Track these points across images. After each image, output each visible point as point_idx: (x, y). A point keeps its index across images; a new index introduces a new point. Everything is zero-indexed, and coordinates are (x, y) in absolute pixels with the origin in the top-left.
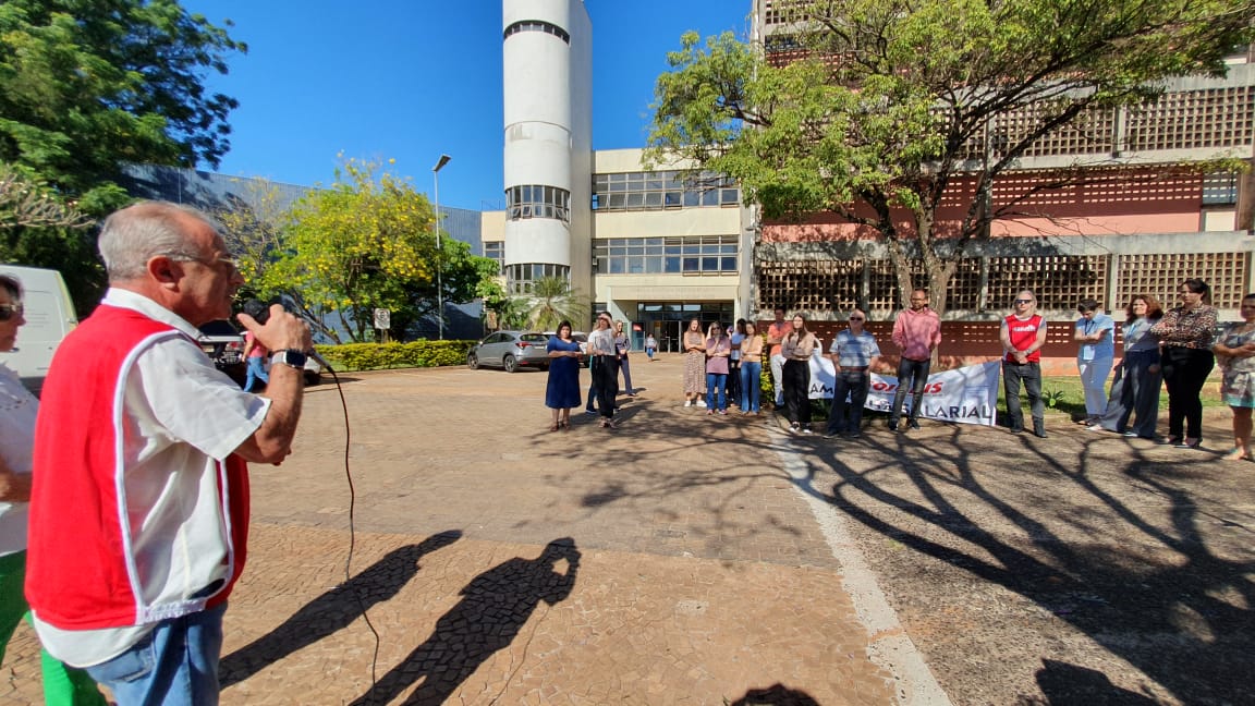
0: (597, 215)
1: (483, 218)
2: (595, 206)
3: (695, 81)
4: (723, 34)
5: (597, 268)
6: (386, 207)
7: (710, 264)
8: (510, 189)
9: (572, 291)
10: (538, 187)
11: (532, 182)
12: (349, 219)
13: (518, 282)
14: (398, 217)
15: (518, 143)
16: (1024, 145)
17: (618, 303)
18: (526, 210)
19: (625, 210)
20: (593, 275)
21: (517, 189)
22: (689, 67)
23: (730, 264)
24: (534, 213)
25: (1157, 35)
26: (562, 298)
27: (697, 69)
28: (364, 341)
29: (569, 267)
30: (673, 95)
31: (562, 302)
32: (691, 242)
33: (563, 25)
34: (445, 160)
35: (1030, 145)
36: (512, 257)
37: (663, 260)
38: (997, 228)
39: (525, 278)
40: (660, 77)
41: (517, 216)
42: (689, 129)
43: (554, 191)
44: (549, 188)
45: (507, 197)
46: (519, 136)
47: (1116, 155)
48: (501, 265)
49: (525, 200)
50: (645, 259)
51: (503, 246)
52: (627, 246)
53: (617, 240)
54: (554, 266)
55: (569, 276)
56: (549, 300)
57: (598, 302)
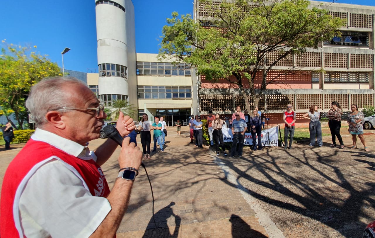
0: (138, 77)
1: (88, 75)
2: (138, 73)
3: (178, 30)
4: (187, 15)
5: (140, 96)
6: (34, 68)
7: (182, 95)
8: (100, 65)
9: (130, 105)
10: (113, 65)
11: (111, 62)
12: (10, 72)
13: (105, 101)
14: (41, 72)
15: (104, 47)
16: (275, 63)
17: (149, 109)
18: (108, 73)
19: (150, 75)
20: (138, 99)
21: (104, 65)
22: (175, 25)
23: (189, 96)
24: (112, 74)
25: (306, 35)
26: (126, 108)
27: (178, 26)
28: (22, 129)
29: (128, 96)
30: (170, 34)
31: (126, 109)
32: (175, 88)
33: (122, 5)
34: (67, 50)
35: (276, 63)
36: (102, 92)
37: (165, 94)
38: (269, 87)
39: (109, 100)
40: (164, 27)
41: (104, 75)
42: (177, 46)
43: (120, 66)
44: (118, 66)
45: (99, 68)
46: (104, 44)
47: (294, 67)
48: (97, 94)
49: (107, 69)
50: (158, 94)
51: (98, 87)
52: (151, 88)
53: (147, 86)
54: (122, 95)
55: (128, 99)
56: (120, 109)
57: (140, 109)
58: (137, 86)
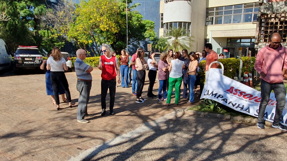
1: (160, 3)
13: (167, 31)
20: (206, 25)
29: (190, 23)
37: (243, 16)
39: (170, 29)
50: (233, 16)
52: (224, 10)
53: (219, 8)
54: (183, 23)
55: (190, 27)
56: (177, 39)
57: (207, 38)
58: (208, 9)
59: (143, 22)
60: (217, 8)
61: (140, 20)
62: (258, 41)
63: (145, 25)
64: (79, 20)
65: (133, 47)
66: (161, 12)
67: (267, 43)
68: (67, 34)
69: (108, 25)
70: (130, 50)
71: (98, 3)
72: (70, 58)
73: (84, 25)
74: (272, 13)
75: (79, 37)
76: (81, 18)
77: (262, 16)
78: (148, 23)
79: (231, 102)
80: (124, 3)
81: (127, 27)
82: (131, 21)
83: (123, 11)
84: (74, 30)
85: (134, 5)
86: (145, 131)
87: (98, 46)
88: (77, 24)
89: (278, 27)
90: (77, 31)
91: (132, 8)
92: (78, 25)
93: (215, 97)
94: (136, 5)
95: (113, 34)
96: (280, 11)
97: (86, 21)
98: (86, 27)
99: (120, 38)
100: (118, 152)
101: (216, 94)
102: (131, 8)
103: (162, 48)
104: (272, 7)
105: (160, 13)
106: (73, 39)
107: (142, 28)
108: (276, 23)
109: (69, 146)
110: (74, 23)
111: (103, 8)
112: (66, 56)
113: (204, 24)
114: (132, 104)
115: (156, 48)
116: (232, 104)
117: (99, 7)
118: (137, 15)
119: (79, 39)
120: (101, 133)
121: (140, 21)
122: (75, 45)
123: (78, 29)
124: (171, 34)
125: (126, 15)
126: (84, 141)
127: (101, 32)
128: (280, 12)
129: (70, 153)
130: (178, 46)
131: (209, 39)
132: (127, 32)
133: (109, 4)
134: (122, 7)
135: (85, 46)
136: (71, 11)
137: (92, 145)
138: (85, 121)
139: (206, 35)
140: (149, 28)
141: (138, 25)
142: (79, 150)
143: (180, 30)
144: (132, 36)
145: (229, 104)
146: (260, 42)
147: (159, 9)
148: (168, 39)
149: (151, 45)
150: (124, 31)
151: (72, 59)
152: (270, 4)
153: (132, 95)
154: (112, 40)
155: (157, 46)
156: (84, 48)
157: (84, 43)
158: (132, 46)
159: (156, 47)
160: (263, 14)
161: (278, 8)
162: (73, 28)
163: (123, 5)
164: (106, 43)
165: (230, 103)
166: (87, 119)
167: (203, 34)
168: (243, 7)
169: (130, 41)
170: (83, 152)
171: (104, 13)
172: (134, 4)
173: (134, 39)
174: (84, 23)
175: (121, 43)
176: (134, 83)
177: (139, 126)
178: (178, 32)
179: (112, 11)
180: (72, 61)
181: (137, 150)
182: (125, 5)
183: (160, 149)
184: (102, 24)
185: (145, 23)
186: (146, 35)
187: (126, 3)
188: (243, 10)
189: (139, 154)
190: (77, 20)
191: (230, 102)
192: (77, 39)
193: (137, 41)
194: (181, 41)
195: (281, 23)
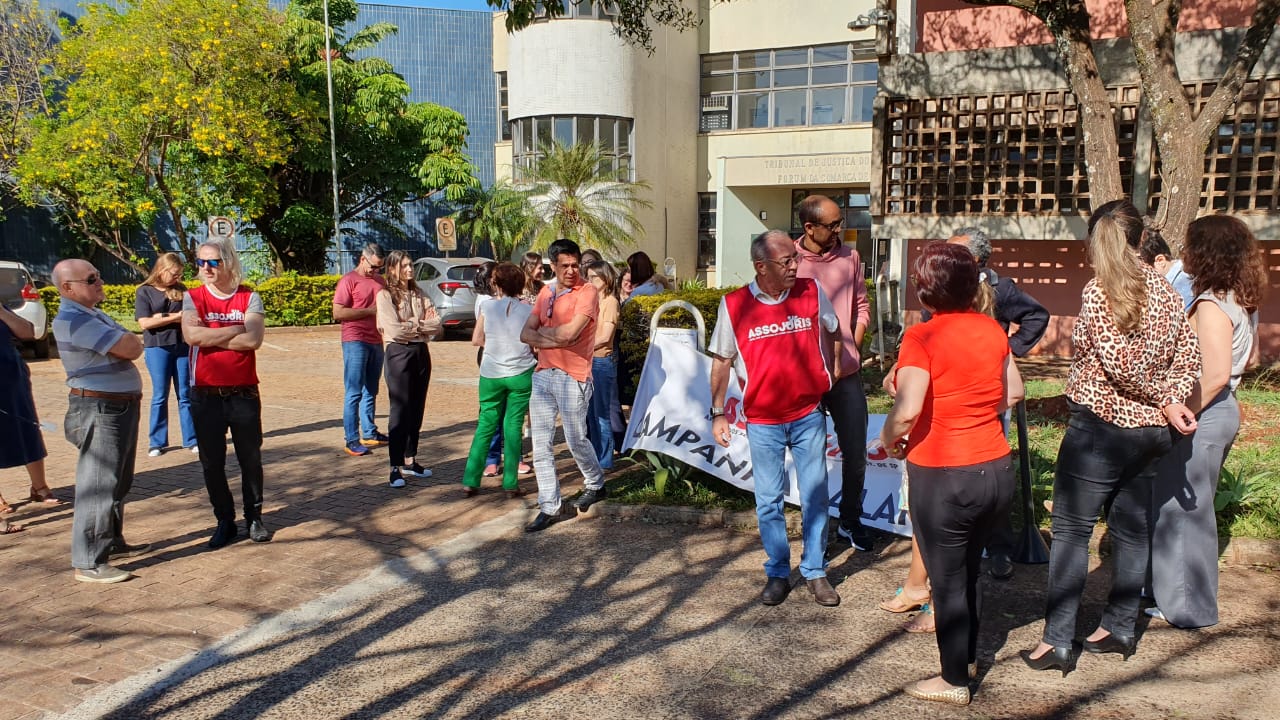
1: (495, 24)
5: (713, 119)
13: (527, 155)
17: (740, 192)
20: (699, 133)
29: (630, 120)
36: (517, 104)
39: (540, 148)
52: (772, 66)
53: (756, 54)
54: (597, 122)
55: (632, 138)
56: (571, 193)
57: (710, 190)
58: (706, 59)
59: (410, 115)
60: (748, 57)
61: (394, 102)
62: (882, 206)
63: (422, 126)
64: (83, 99)
65: (369, 230)
66: (497, 68)
67: (915, 215)
68: (16, 165)
69: (232, 130)
70: (357, 243)
71: (178, 20)
72: (33, 291)
73: (108, 128)
74: (928, 98)
75: (83, 183)
76: (88, 92)
77: (890, 108)
78: (435, 119)
79: (728, 455)
80: (313, 24)
81: (333, 138)
82: (351, 109)
83: (312, 61)
84: (55, 148)
85: (366, 33)
86: (378, 595)
87: (188, 229)
88: (71, 122)
89: (953, 152)
90: (69, 153)
91: (356, 43)
92: (77, 124)
93: (669, 440)
94: (375, 30)
95: (263, 168)
96: (956, 87)
97: (119, 108)
98: (117, 133)
99: (302, 190)
100: (253, 676)
101: (673, 430)
102: (351, 47)
103: (507, 234)
104: (926, 73)
105: (495, 70)
106: (52, 190)
107: (408, 140)
108: (941, 134)
109: (35, 677)
110: (55, 115)
111: (206, 47)
112: (14, 281)
113: (693, 127)
114: (338, 492)
115: (477, 237)
116: (731, 465)
117: (187, 41)
118: (380, 79)
119: (82, 194)
120: (187, 613)
121: (394, 110)
122: (65, 221)
123: (74, 147)
124: (544, 171)
125: (326, 80)
126: (106, 654)
127: (202, 158)
128: (955, 92)
129: (41, 700)
130: (578, 229)
131: (715, 193)
132: (334, 158)
133: (234, 25)
134: (306, 39)
135: (116, 229)
136: (33, 53)
137: (143, 663)
138: (110, 576)
139: (703, 174)
140: (439, 142)
141: (385, 126)
142: (83, 686)
143: (583, 154)
144: (359, 178)
145: (718, 465)
146: (889, 211)
147: (491, 52)
148: (531, 193)
149: (453, 222)
150: (320, 153)
151: (46, 293)
152: (919, 61)
153: (346, 453)
154: (258, 199)
155: (481, 226)
156: (114, 237)
157: (113, 214)
158: (367, 227)
159: (477, 232)
160: (894, 100)
161: (947, 76)
162: (50, 138)
163: (310, 32)
164: (228, 214)
165: (723, 459)
166: (122, 568)
167: (691, 172)
168: (850, 55)
169: (354, 201)
170: (100, 690)
171: (211, 70)
172: (367, 28)
173: (374, 192)
174: (110, 116)
175: (308, 210)
176: (354, 398)
177: (356, 577)
178: (575, 161)
179: (250, 59)
180: (47, 307)
181: (332, 660)
182: (321, 30)
183: (425, 648)
184: (204, 123)
185: (421, 121)
186: (427, 176)
187: (323, 22)
188: (850, 69)
189: (337, 675)
190: (68, 99)
191: (724, 457)
192: (72, 195)
193: (388, 204)
194: (589, 203)
195: (962, 135)
